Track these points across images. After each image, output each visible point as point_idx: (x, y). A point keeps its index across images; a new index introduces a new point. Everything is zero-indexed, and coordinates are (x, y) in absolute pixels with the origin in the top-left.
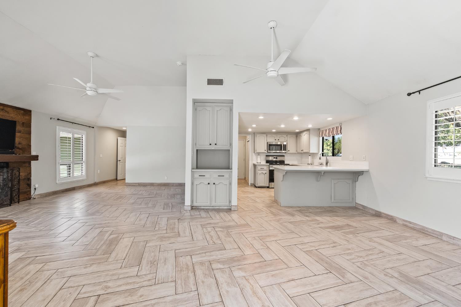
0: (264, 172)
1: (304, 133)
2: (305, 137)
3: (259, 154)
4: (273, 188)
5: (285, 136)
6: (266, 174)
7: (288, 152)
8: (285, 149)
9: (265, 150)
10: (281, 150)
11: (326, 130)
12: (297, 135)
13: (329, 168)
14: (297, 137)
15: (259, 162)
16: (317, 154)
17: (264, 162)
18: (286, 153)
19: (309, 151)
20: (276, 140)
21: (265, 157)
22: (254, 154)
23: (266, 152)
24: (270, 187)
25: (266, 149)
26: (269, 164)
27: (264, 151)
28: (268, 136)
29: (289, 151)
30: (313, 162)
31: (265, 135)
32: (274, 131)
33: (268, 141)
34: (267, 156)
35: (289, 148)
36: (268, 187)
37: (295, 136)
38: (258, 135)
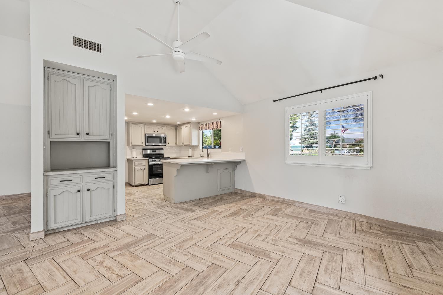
0: (143, 168)
1: (185, 126)
2: (185, 130)
3: (134, 147)
4: (162, 183)
5: (164, 128)
6: (144, 170)
7: (168, 145)
8: (165, 142)
9: (143, 143)
10: (161, 142)
11: (206, 125)
12: (177, 127)
13: (210, 160)
14: (176, 129)
15: (135, 156)
16: (197, 147)
17: (140, 157)
18: (165, 146)
19: (191, 143)
20: (154, 131)
21: (142, 150)
22: (127, 147)
23: (144, 145)
24: (150, 184)
25: (143, 141)
26: (148, 158)
27: (141, 144)
28: (146, 126)
29: (168, 143)
30: (193, 155)
31: (142, 126)
32: (154, 121)
33: (146, 132)
34: (143, 149)
35: (168, 140)
36: (148, 185)
37: (174, 128)
38: (133, 125)
